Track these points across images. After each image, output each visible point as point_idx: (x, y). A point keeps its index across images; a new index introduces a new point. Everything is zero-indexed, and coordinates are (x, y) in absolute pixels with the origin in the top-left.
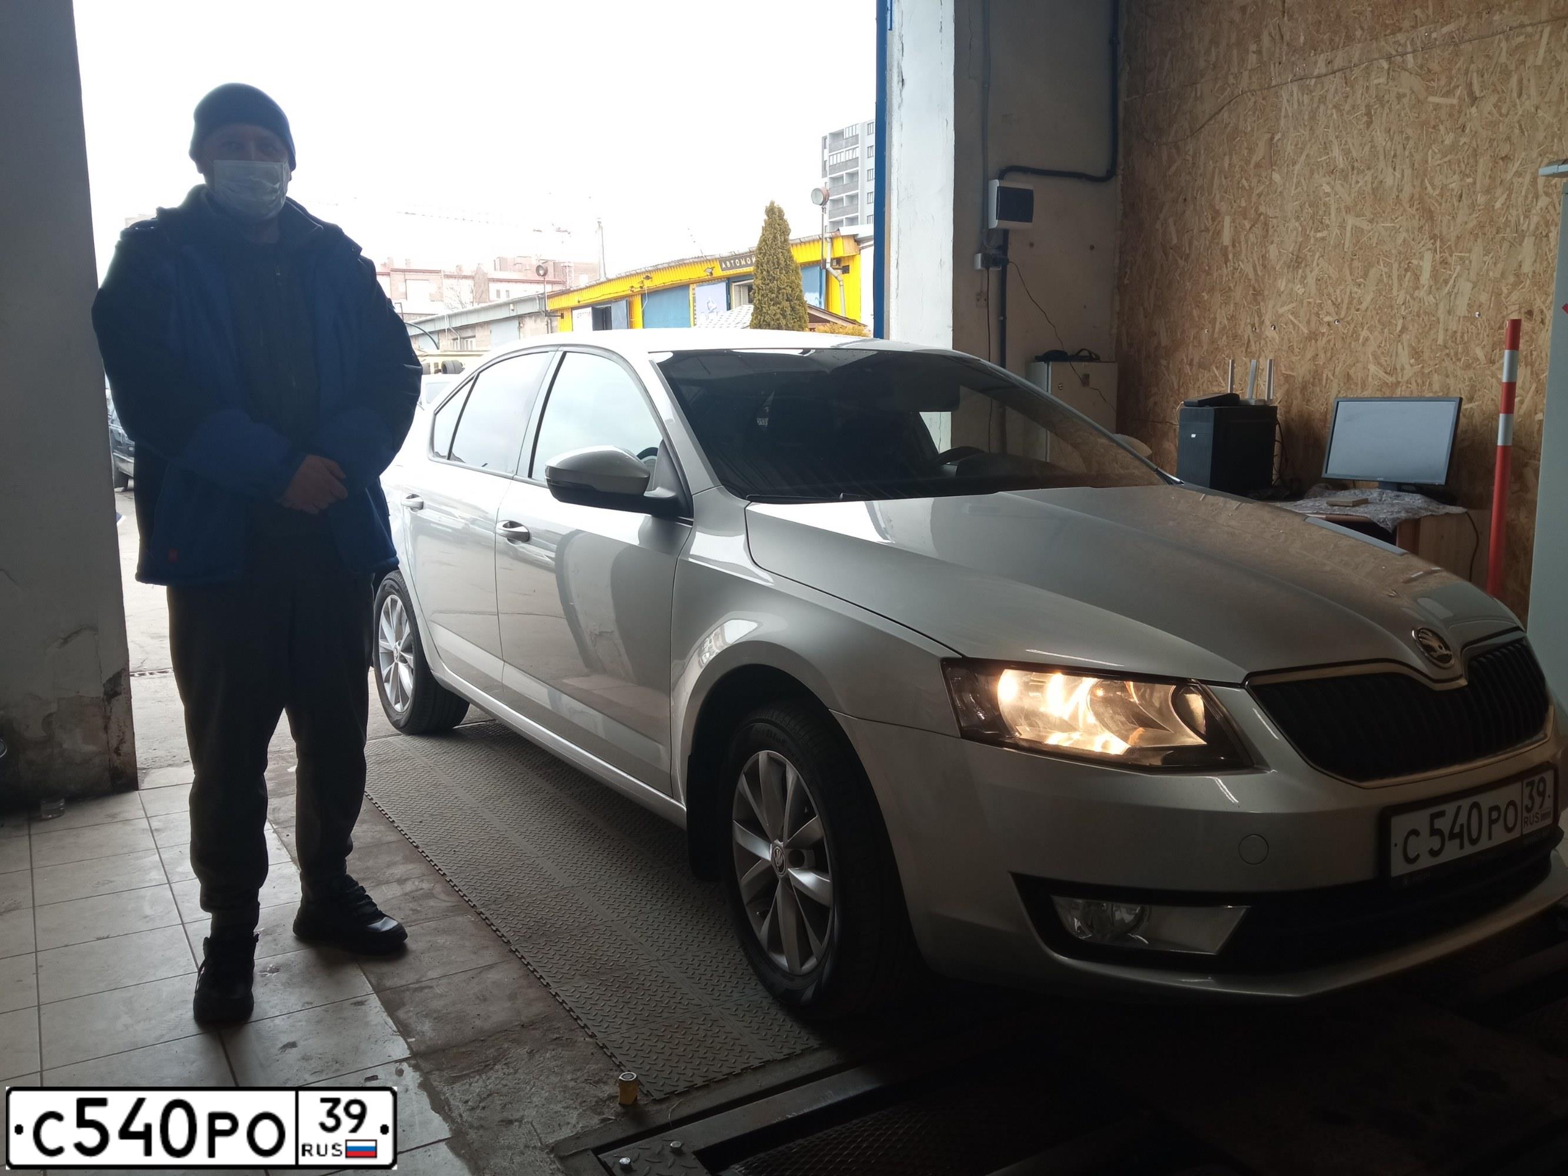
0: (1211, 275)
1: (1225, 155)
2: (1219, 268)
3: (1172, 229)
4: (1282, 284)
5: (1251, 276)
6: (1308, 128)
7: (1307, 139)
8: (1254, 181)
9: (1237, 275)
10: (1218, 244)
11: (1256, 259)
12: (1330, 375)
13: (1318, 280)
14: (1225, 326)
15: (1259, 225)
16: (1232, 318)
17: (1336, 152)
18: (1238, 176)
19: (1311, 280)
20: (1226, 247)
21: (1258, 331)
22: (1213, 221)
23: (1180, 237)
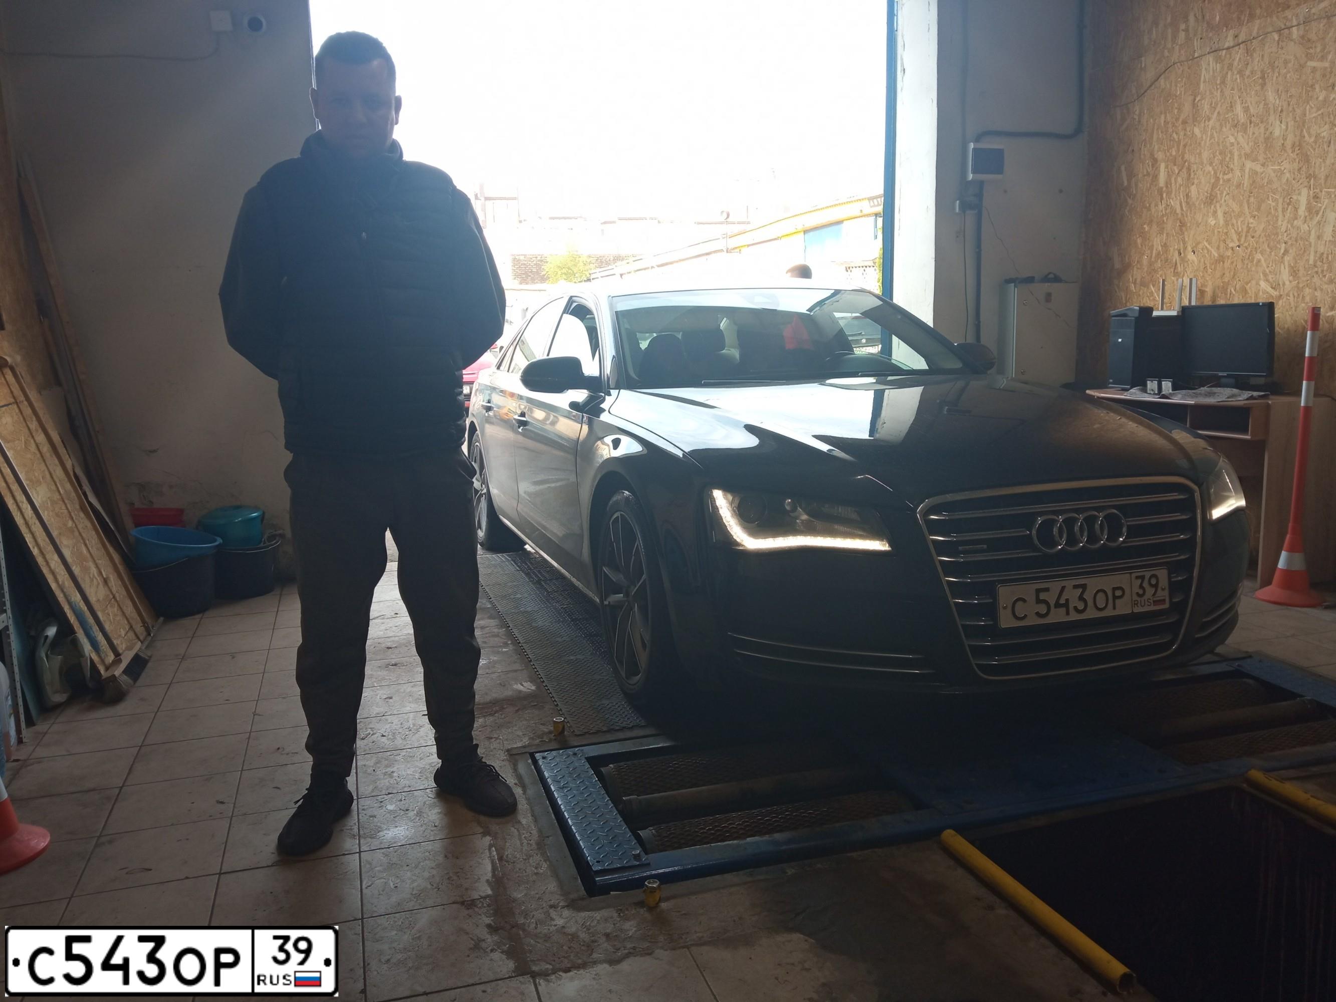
0: (1150, 210)
1: (1161, 113)
2: (1156, 205)
3: (1124, 174)
4: (1199, 217)
5: (1179, 211)
6: (1219, 91)
7: (1219, 99)
8: (1182, 133)
9: (1169, 211)
10: (1156, 185)
11: (1182, 197)
13: (1225, 213)
14: (1159, 252)
15: (1185, 170)
16: (1165, 246)
17: (1239, 109)
18: (1170, 130)
19: (1220, 214)
20: (1162, 188)
21: (1182, 255)
22: (1152, 167)
23: (1129, 181)
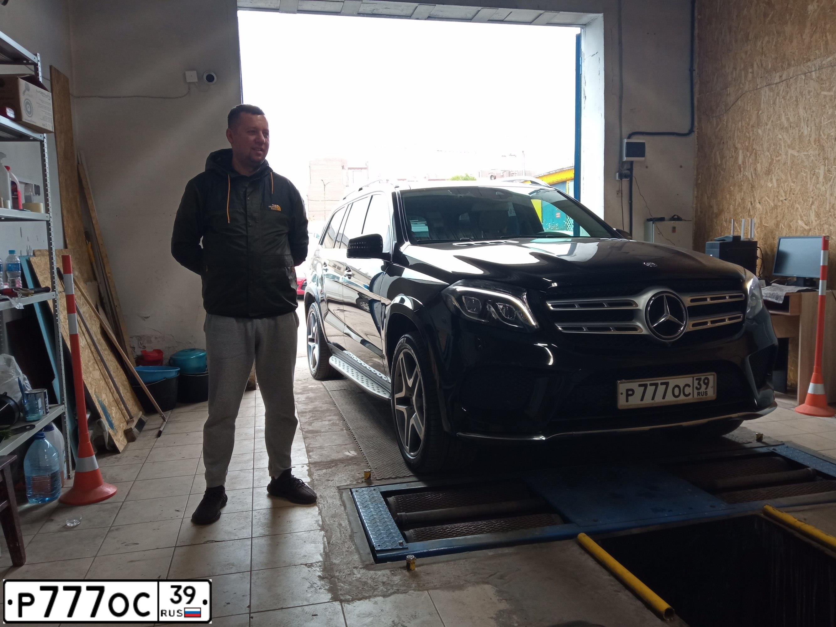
0: (734, 178)
1: (739, 121)
2: (737, 175)
3: (718, 157)
4: (762, 182)
5: (750, 178)
6: (772, 108)
7: (772, 113)
8: (751, 133)
9: (745, 178)
10: (737, 163)
11: (752, 171)
12: (783, 226)
13: (777, 180)
14: (740, 203)
15: (753, 154)
16: (743, 199)
17: (783, 118)
18: (745, 131)
19: (774, 180)
20: (740, 165)
21: (753, 205)
22: (735, 152)
23: (721, 160)
